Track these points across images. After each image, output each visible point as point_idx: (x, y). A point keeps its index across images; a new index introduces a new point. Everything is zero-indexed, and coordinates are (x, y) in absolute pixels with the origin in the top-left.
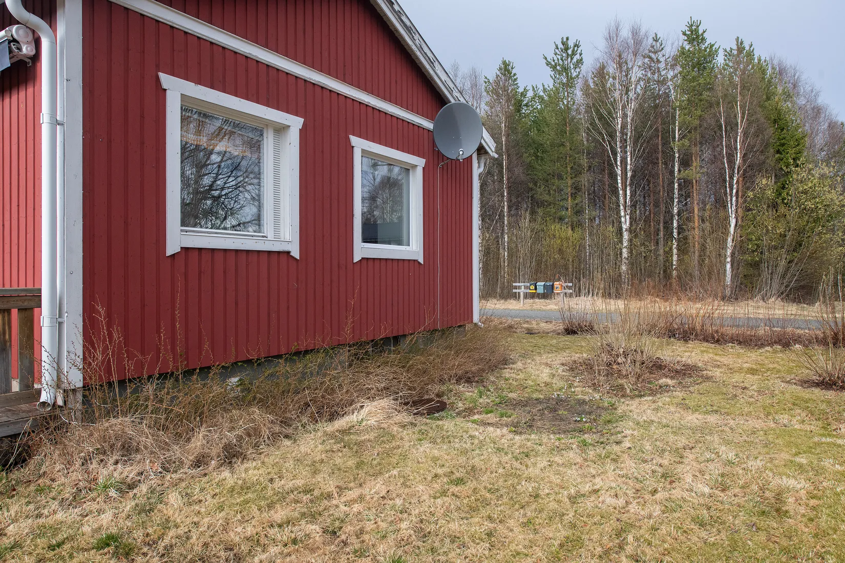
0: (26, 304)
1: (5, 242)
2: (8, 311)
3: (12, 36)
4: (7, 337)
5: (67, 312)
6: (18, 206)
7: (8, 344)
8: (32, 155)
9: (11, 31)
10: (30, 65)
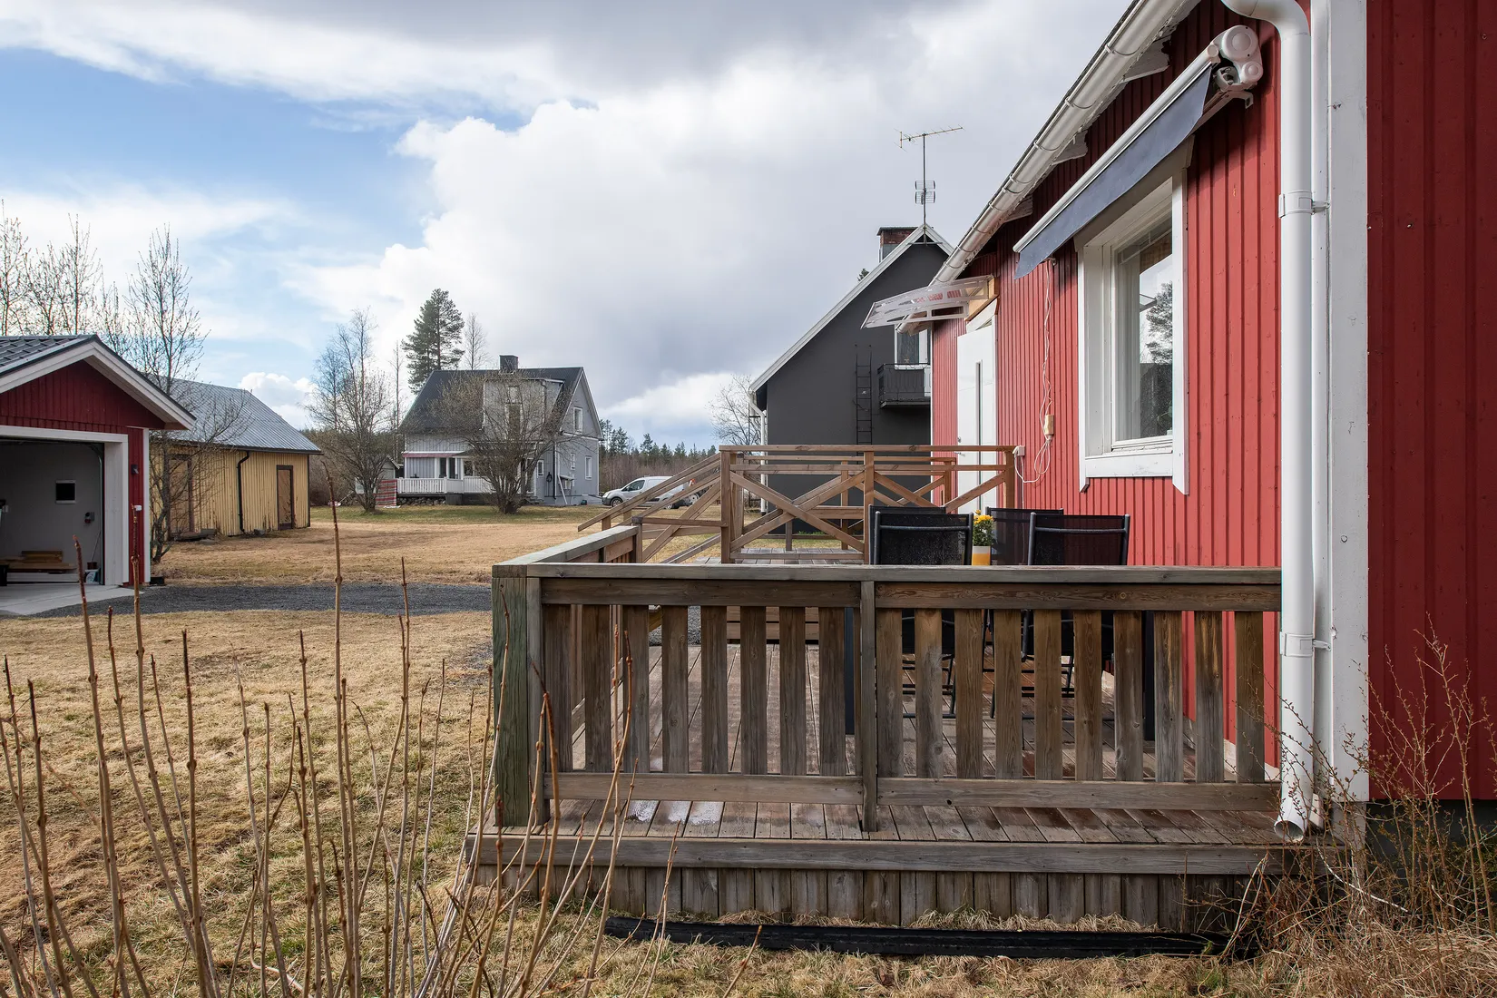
0: (1250, 603)
1: (1202, 466)
2: (1218, 614)
3: (1220, 55)
4: (1216, 667)
5: (1334, 628)
6: (1227, 395)
7: (1218, 680)
8: (1255, 287)
9: (1217, 45)
10: (1251, 103)
